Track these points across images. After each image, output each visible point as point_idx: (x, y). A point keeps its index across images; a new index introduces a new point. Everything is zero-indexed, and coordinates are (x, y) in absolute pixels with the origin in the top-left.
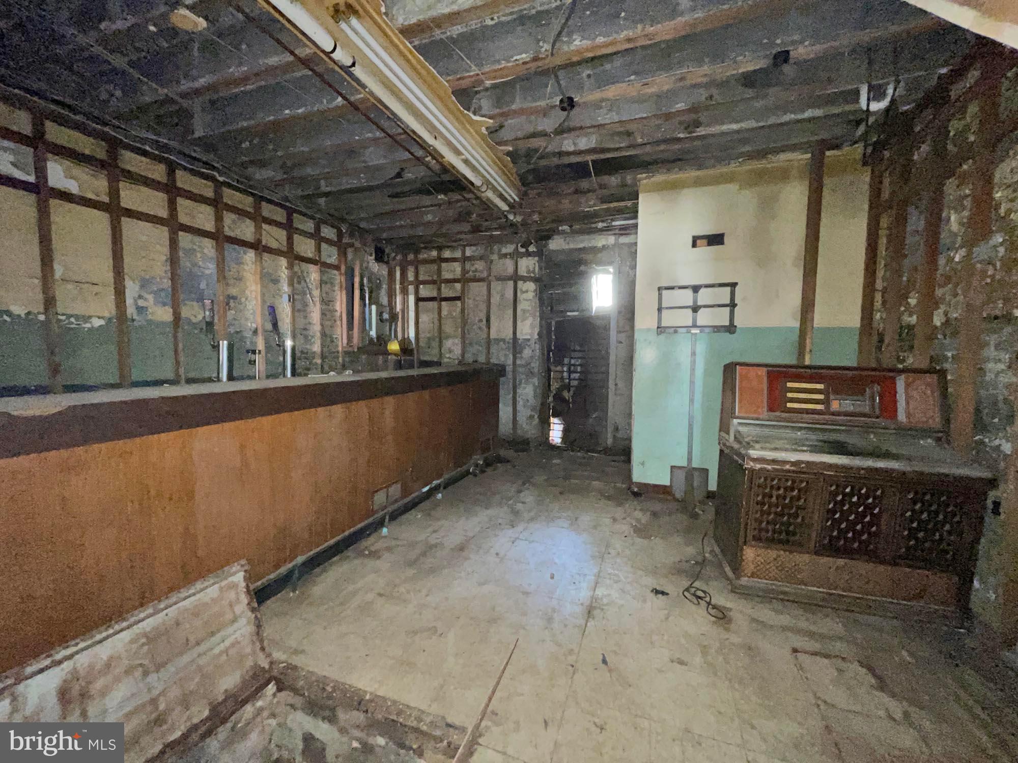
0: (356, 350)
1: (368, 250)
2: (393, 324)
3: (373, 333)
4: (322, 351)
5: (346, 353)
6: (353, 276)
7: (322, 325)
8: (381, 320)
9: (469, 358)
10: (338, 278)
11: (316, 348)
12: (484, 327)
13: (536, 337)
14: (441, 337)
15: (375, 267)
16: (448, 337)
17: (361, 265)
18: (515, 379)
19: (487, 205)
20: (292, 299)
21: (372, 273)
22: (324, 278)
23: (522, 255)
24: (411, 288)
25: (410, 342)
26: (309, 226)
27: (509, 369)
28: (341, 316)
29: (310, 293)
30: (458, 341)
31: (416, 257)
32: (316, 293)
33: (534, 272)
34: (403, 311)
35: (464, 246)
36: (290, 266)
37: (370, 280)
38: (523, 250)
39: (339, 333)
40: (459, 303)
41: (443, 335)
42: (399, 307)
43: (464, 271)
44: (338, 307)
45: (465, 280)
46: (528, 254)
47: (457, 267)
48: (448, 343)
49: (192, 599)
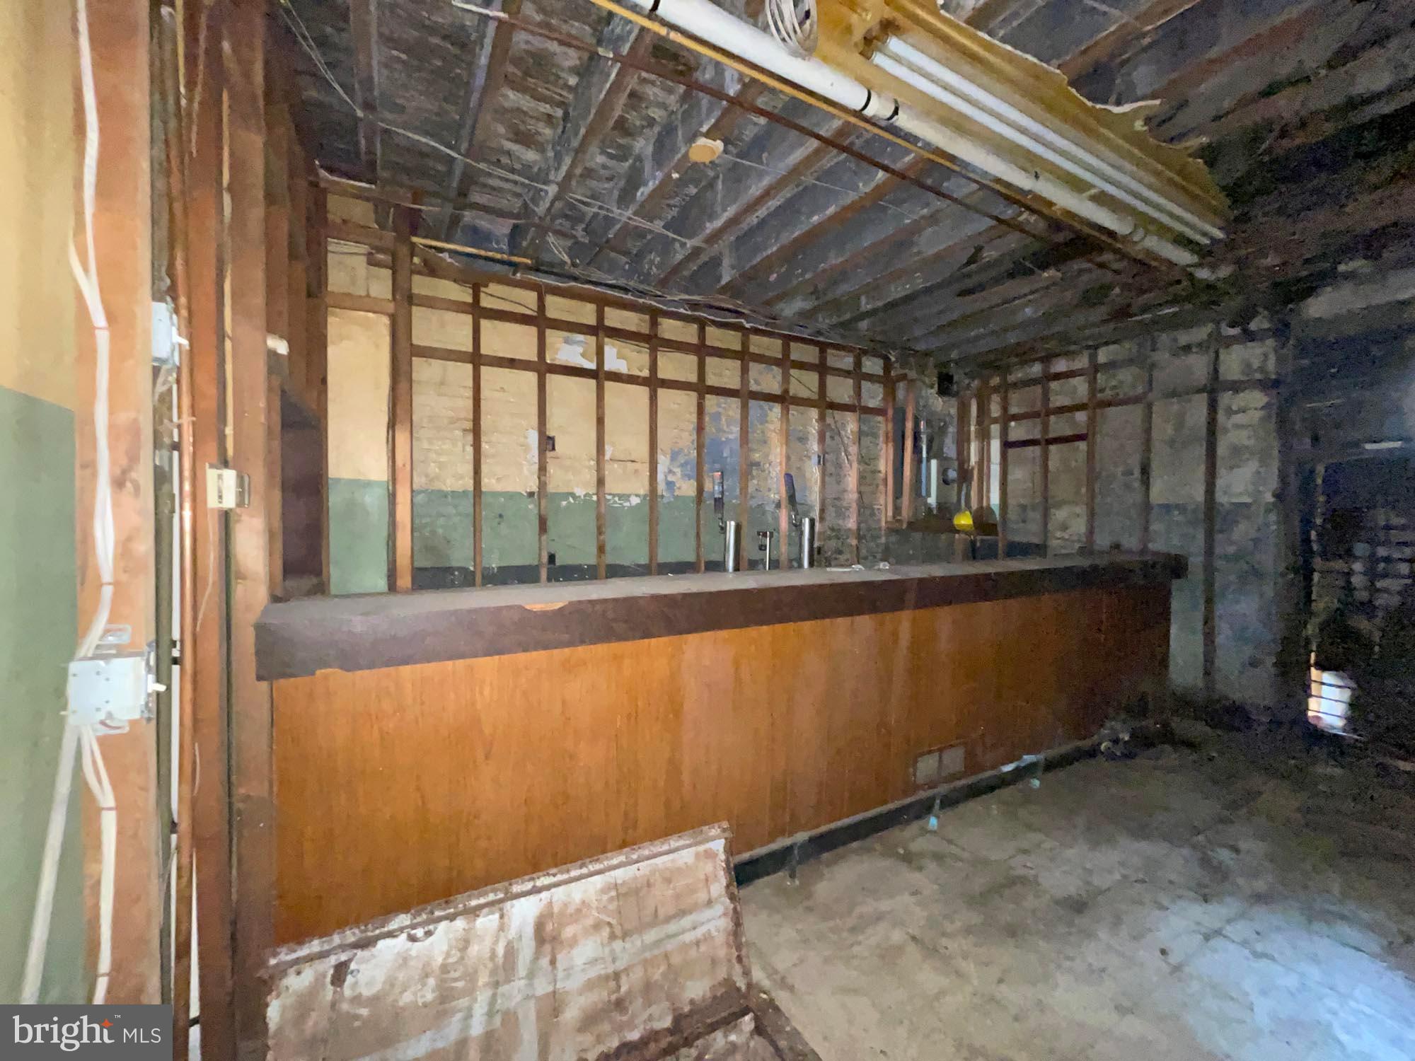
0: (905, 526)
1: (927, 380)
2: (964, 485)
3: (932, 501)
4: (859, 529)
5: (891, 531)
6: (904, 420)
7: (860, 493)
8: (945, 481)
9: (1103, 541)
10: (882, 426)
11: (851, 523)
12: (1137, 484)
13: (1269, 498)
14: (1046, 505)
15: (939, 404)
16: (1059, 505)
17: (917, 403)
18: (1209, 584)
19: (1144, 266)
20: (822, 461)
21: (933, 413)
22: (865, 428)
23: (1229, 342)
24: (995, 429)
25: (992, 512)
26: (847, 362)
27: (1196, 562)
28: (886, 480)
29: (846, 451)
30: (1081, 510)
31: (1004, 379)
32: (853, 449)
33: (1262, 369)
34: (980, 463)
35: (1096, 348)
36: (822, 418)
37: (929, 423)
38: (1235, 331)
39: (882, 501)
40: (1082, 445)
41: (1050, 501)
42: (974, 459)
43: (1093, 390)
44: (882, 467)
45: (1097, 404)
46: (1249, 336)
47: (1080, 386)
48: (1060, 515)
49: (665, 858)
